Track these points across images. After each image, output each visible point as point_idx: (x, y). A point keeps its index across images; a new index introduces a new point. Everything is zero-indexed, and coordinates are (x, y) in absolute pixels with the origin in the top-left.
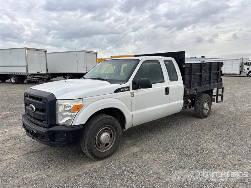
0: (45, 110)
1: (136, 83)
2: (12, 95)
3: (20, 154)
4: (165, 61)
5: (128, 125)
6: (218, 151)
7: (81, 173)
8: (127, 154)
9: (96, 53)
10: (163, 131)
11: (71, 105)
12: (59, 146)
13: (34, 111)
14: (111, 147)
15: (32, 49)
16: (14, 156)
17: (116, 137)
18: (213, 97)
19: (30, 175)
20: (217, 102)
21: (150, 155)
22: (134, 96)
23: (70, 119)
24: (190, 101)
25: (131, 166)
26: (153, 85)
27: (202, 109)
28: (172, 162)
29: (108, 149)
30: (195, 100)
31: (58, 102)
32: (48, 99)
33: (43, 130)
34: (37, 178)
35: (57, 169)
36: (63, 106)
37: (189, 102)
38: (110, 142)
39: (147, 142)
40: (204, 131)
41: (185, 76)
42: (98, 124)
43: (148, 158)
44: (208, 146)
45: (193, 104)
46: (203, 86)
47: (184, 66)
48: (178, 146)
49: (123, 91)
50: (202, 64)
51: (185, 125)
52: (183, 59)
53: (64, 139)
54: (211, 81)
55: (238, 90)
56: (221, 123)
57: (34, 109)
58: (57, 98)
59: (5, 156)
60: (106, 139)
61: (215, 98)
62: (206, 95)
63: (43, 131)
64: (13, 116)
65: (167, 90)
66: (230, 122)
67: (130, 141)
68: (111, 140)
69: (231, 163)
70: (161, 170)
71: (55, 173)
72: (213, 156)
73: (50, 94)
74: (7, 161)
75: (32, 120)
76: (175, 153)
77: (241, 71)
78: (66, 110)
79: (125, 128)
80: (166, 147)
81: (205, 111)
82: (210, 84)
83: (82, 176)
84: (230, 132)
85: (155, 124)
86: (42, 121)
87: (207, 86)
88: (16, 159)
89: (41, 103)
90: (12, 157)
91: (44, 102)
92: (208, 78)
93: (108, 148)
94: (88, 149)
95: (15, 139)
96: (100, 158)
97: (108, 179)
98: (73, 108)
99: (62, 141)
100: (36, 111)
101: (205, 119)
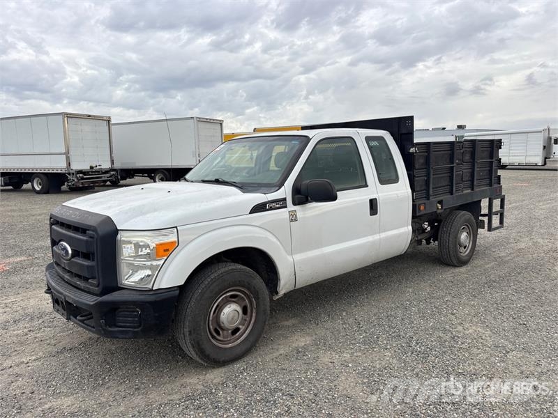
0: (93, 254)
1: (302, 190)
2: (34, 218)
3: (41, 354)
4: (368, 139)
5: (284, 285)
6: (489, 342)
7: (175, 397)
8: (282, 352)
9: (221, 123)
10: (367, 298)
11: (150, 243)
12: (124, 336)
13: (70, 256)
14: (245, 335)
15: (81, 115)
16: (29, 358)
17: (257, 314)
18: (481, 218)
19: (59, 402)
20: (490, 229)
21: (333, 353)
22: (296, 220)
23: (149, 276)
24: (429, 229)
25: (290, 380)
26: (339, 193)
27: (456, 246)
28: (385, 369)
29: (239, 341)
30: (439, 226)
31: (122, 237)
32: (99, 230)
33: (89, 300)
34: (76, 411)
35: (121, 388)
36: (133, 246)
37: (426, 229)
38: (244, 325)
39: (329, 324)
40: (459, 296)
41: (415, 171)
42: (215, 284)
43: (330, 360)
44: (467, 332)
45: (435, 235)
46: (456, 194)
47: (412, 150)
48: (399, 331)
49: (271, 209)
50: (454, 146)
51: (417, 284)
52: (410, 133)
53: (136, 319)
54: (475, 183)
55: (539, 202)
56: (499, 276)
57: (70, 252)
58: (119, 228)
59: (7, 358)
60: (232, 318)
61: (486, 219)
62: (464, 215)
63: (88, 303)
64: (31, 265)
65: (373, 205)
66: (519, 274)
67: (290, 321)
68: (246, 320)
69: (519, 371)
70: (359, 388)
71: (117, 397)
72: (478, 354)
73: (104, 217)
74: (11, 369)
75: (67, 277)
76: (391, 348)
77: (546, 158)
78: (140, 253)
79: (277, 293)
80: (372, 334)
81: (462, 250)
82: (473, 189)
83: (176, 404)
84: (519, 299)
85: (350, 281)
86: (86, 279)
87: (466, 194)
88: (30, 364)
89: (85, 238)
90: (24, 360)
91: (91, 237)
92: (469, 175)
93: (238, 339)
94: (192, 342)
95: (32, 319)
96: (219, 362)
97: (236, 410)
98: (155, 250)
99: (131, 324)
100: (73, 256)
101: (463, 269)
